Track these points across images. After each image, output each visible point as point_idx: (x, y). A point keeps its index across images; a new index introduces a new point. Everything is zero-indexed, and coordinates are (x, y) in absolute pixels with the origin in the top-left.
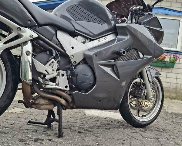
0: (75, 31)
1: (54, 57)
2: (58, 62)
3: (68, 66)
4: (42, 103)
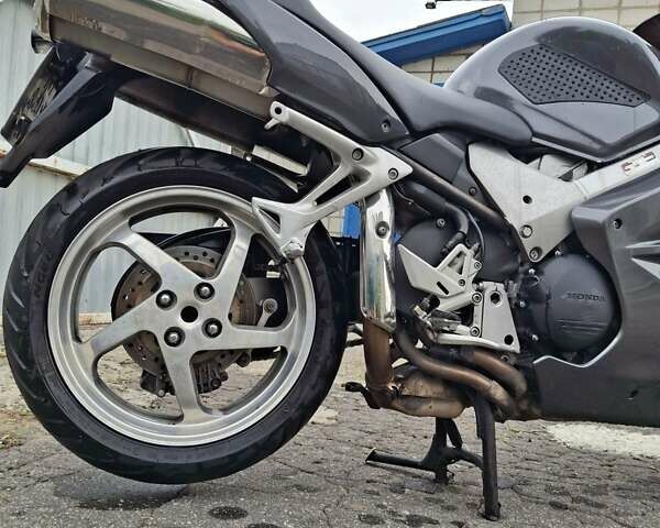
0: (534, 139)
1: (465, 236)
2: (476, 252)
3: (508, 267)
4: (422, 394)
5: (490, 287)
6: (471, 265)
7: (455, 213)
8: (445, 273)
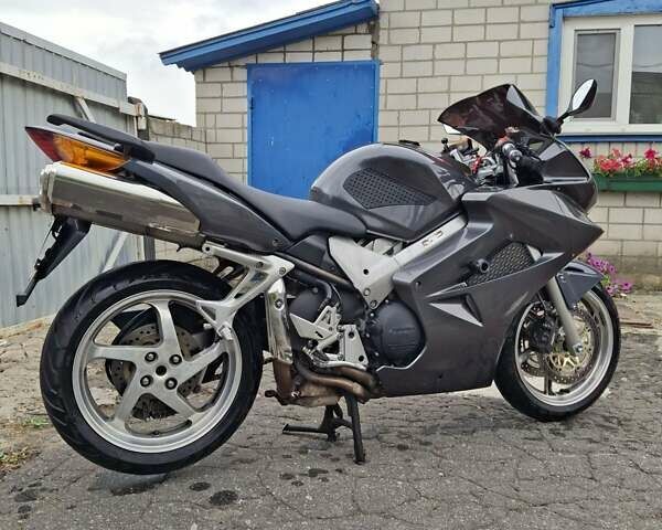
0: (368, 231)
1: (330, 300)
2: (337, 309)
3: (359, 311)
4: (313, 394)
5: (348, 327)
6: (335, 318)
7: (323, 286)
8: (320, 325)
